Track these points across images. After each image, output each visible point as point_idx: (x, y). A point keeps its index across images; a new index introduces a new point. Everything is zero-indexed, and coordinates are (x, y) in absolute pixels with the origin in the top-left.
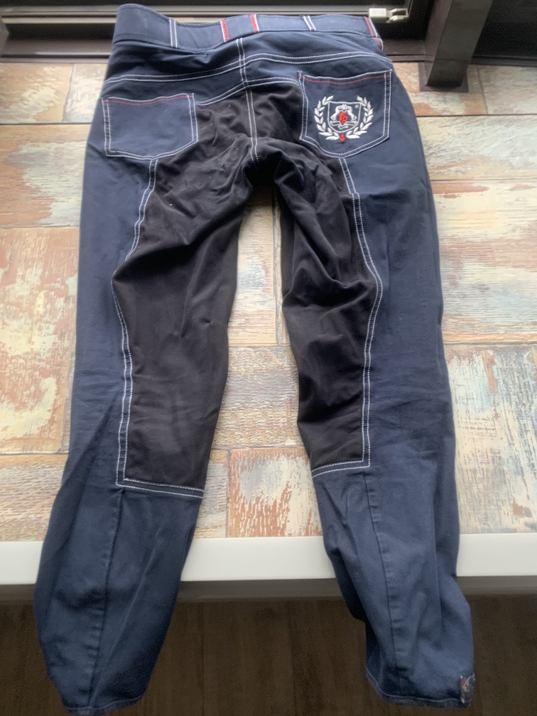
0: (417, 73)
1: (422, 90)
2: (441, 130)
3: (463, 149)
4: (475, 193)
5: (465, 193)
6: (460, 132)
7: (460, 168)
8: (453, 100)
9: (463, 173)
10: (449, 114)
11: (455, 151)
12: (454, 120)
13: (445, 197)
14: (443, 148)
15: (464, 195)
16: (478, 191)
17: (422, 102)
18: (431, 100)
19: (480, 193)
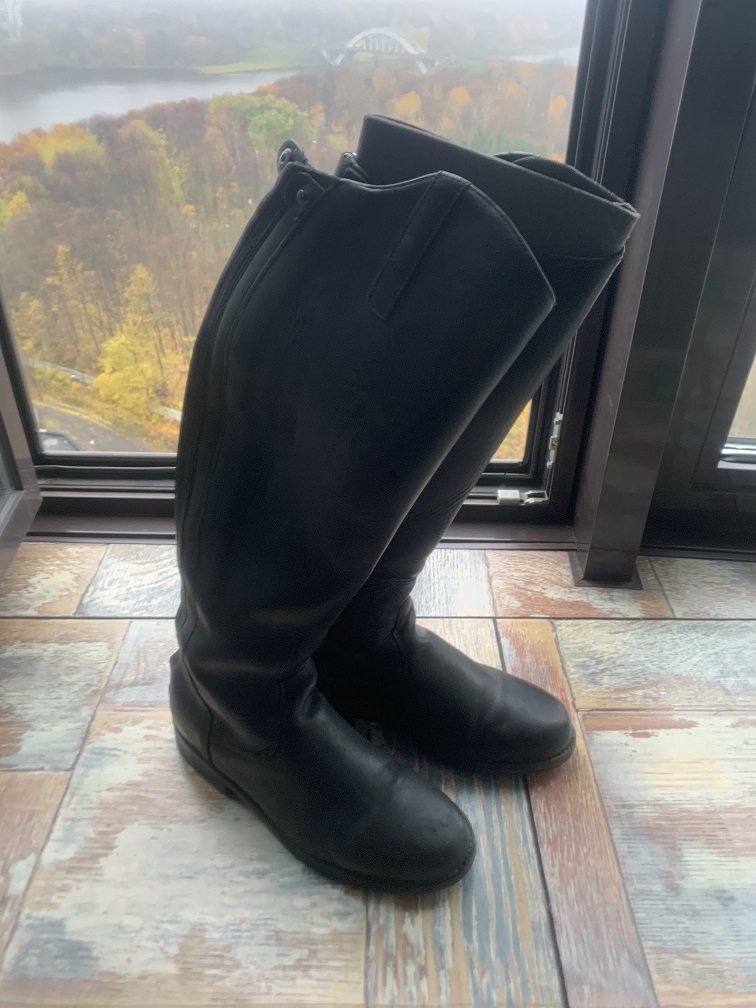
0: (568, 564)
1: (577, 584)
2: (612, 637)
3: (649, 665)
4: (679, 730)
5: (663, 730)
6: (640, 641)
7: (650, 692)
8: (622, 598)
9: (655, 699)
10: (620, 616)
11: (638, 668)
12: (628, 625)
13: (634, 735)
14: (619, 662)
15: (662, 733)
16: (682, 727)
17: (580, 599)
18: (591, 598)
19: (686, 730)
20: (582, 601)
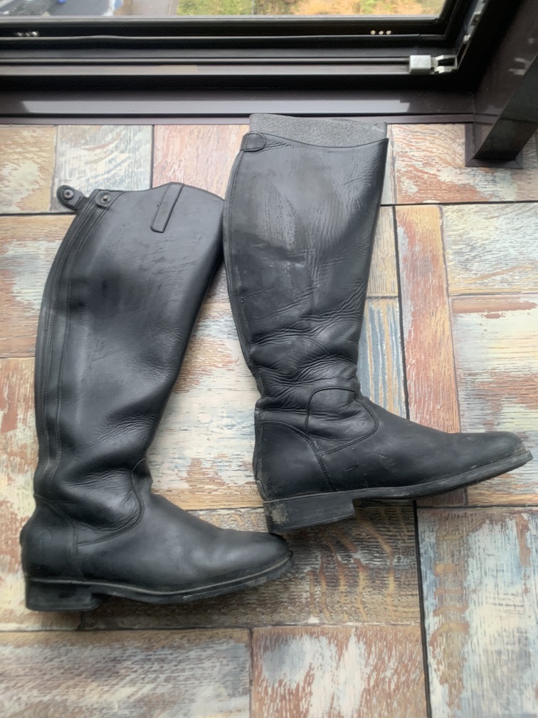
0: (463, 140)
1: (468, 165)
2: (487, 223)
3: (511, 250)
4: (522, 311)
5: (510, 311)
6: (509, 226)
7: (506, 276)
8: (503, 179)
9: (509, 283)
10: (497, 200)
11: (502, 253)
12: (502, 209)
13: (488, 317)
14: (488, 248)
15: (509, 314)
16: (524, 309)
17: (466, 182)
18: (478, 179)
19: (527, 311)
20: (468, 184)
